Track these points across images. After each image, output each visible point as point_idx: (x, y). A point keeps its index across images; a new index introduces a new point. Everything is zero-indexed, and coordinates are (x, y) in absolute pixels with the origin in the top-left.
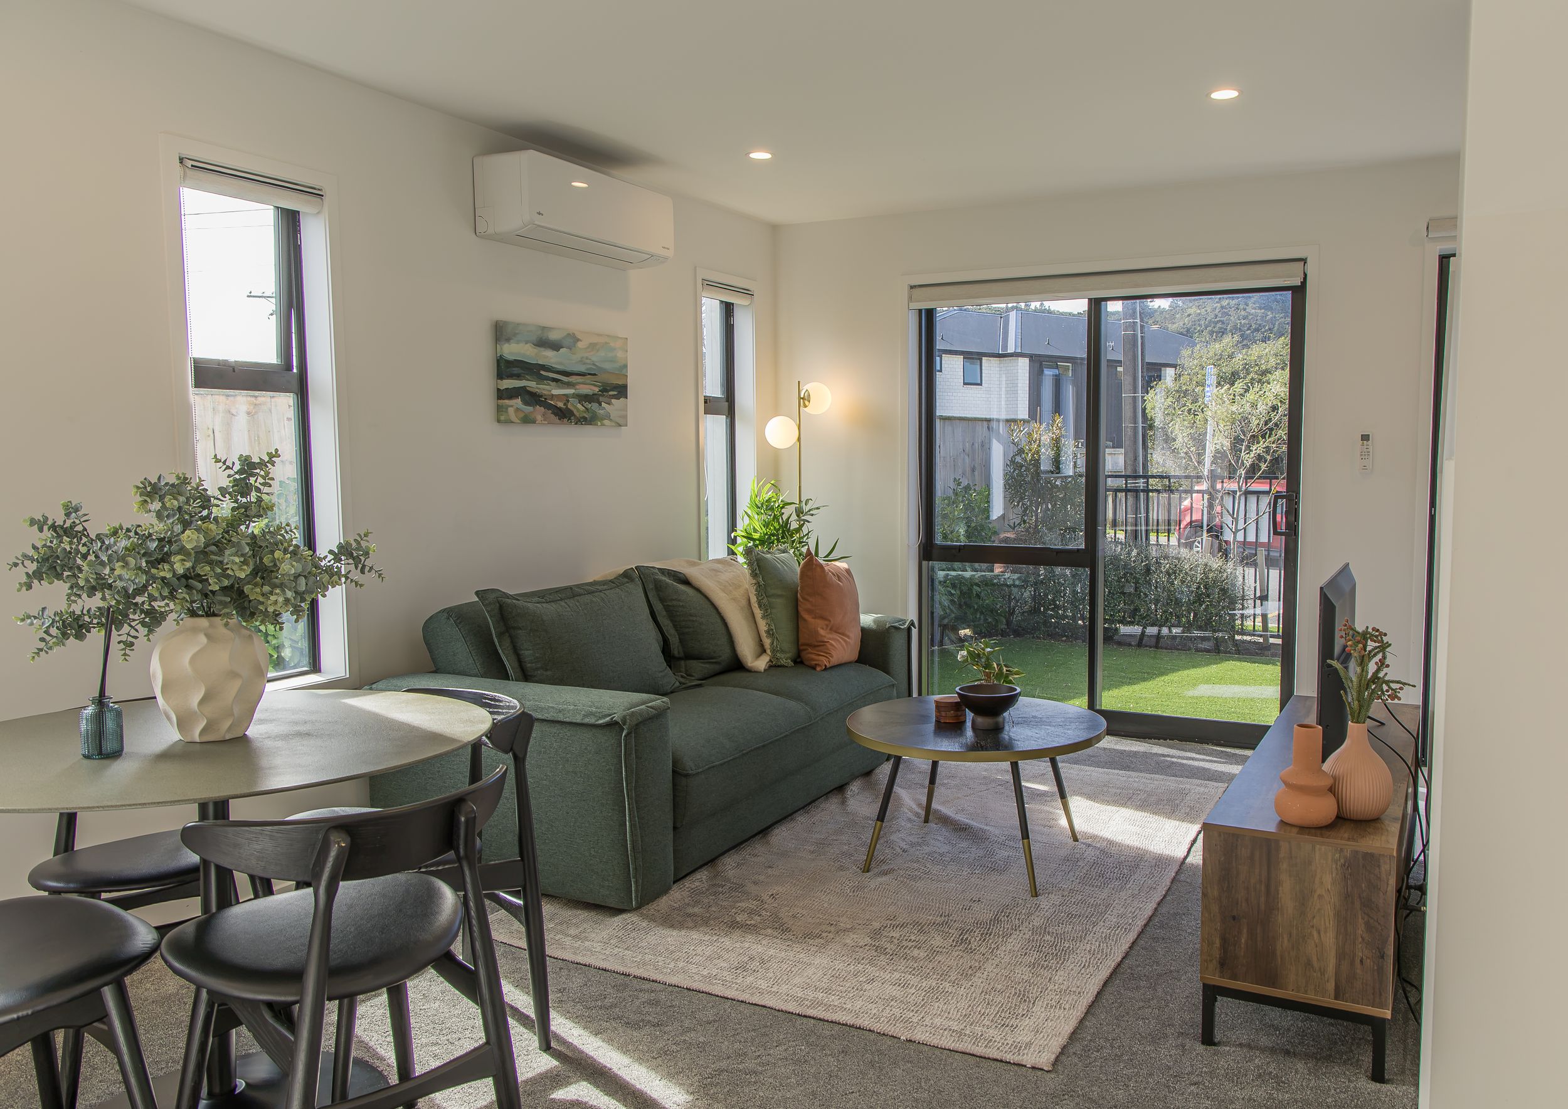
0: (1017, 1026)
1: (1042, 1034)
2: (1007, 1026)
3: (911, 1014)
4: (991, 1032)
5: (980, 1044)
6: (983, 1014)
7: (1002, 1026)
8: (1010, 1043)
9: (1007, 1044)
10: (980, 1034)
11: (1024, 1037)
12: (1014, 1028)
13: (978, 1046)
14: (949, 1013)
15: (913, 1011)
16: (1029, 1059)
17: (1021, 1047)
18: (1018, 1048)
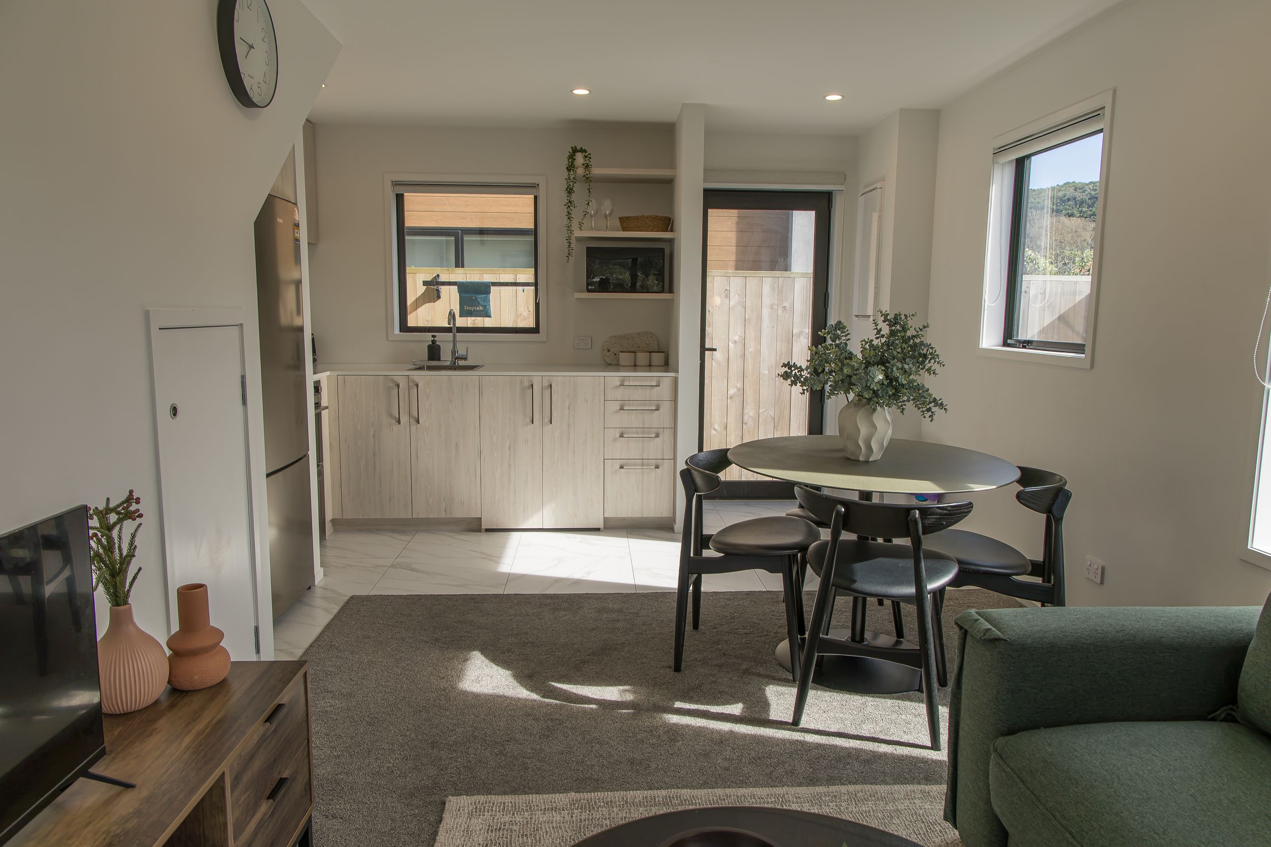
0: (488, 833)
1: (463, 828)
2: (496, 829)
3: (583, 817)
4: (507, 819)
5: (510, 805)
6: (522, 835)
7: (500, 829)
8: (486, 813)
9: (488, 812)
10: (516, 815)
11: (477, 823)
12: (490, 829)
13: (511, 803)
14: (553, 828)
15: (585, 820)
16: (464, 801)
17: (476, 812)
18: (478, 811)
